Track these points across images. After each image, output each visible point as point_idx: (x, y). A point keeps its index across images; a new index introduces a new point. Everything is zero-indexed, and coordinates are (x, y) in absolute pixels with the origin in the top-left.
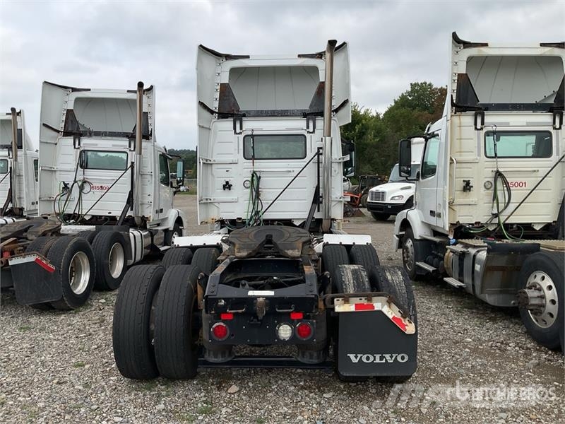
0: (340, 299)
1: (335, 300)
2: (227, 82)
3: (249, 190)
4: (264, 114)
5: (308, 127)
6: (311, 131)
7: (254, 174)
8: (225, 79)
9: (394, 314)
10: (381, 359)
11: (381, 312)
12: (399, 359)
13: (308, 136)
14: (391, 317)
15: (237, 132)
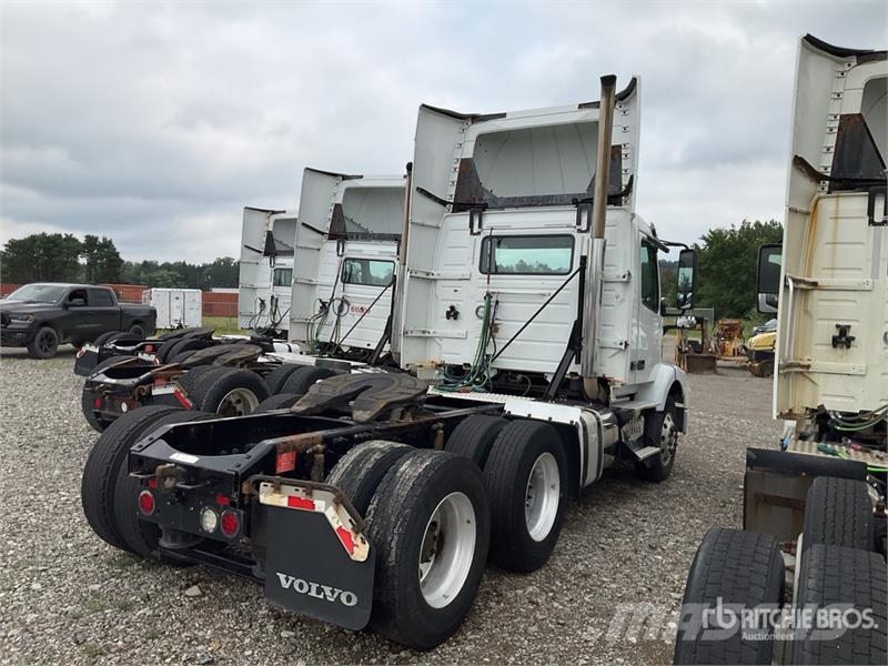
0: (269, 485)
1: (262, 484)
2: (471, 156)
5: (579, 223)
6: (584, 228)
7: (489, 296)
8: (468, 152)
9: (341, 524)
10: (318, 592)
11: (322, 516)
12: (343, 599)
13: (578, 237)
14: (335, 527)
15: (475, 231)
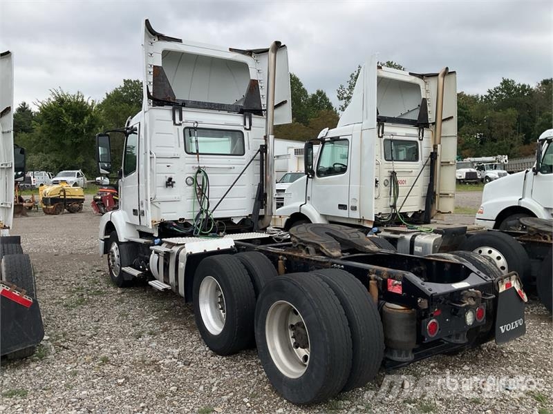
1: (499, 282)
2: (161, 65)
3: (191, 188)
4: (201, 106)
5: (245, 124)
6: (248, 127)
7: (200, 170)
8: (158, 61)
11: (513, 288)
12: (520, 323)
13: (245, 132)
15: (177, 123)
